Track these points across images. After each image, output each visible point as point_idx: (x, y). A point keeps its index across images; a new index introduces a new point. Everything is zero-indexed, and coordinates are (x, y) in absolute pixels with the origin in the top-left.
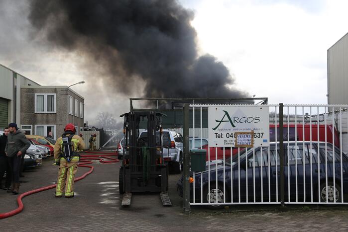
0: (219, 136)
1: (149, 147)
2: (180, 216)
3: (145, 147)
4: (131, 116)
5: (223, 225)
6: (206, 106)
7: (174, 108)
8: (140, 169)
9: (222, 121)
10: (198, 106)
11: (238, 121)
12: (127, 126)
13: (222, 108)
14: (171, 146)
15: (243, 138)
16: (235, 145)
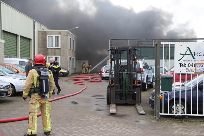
0: (182, 65)
1: (128, 73)
2: (153, 122)
3: (125, 73)
4: (116, 51)
5: (187, 131)
6: (173, 43)
7: (139, 45)
8: (121, 88)
9: (185, 54)
10: (167, 43)
11: (198, 55)
12: (112, 57)
13: (185, 44)
14: (141, 72)
15: (201, 67)
16: (195, 72)
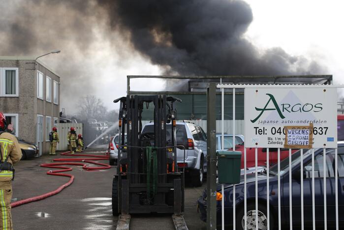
0: (260, 132)
1: (157, 147)
3: (151, 148)
4: (131, 101)
6: (240, 86)
7: (192, 90)
8: (143, 179)
9: (265, 109)
10: (230, 86)
11: (290, 109)
12: (124, 116)
13: (265, 89)
14: (188, 145)
15: (296, 135)
16: (285, 145)
